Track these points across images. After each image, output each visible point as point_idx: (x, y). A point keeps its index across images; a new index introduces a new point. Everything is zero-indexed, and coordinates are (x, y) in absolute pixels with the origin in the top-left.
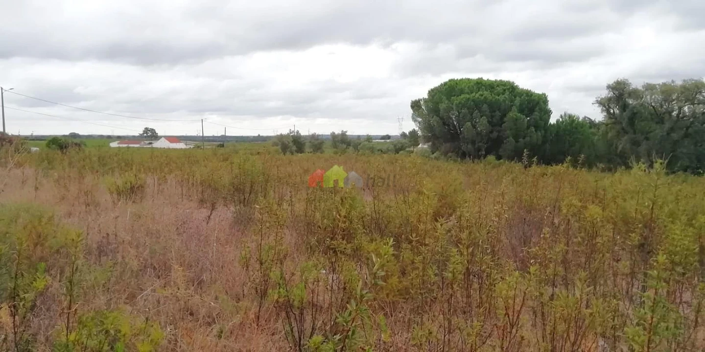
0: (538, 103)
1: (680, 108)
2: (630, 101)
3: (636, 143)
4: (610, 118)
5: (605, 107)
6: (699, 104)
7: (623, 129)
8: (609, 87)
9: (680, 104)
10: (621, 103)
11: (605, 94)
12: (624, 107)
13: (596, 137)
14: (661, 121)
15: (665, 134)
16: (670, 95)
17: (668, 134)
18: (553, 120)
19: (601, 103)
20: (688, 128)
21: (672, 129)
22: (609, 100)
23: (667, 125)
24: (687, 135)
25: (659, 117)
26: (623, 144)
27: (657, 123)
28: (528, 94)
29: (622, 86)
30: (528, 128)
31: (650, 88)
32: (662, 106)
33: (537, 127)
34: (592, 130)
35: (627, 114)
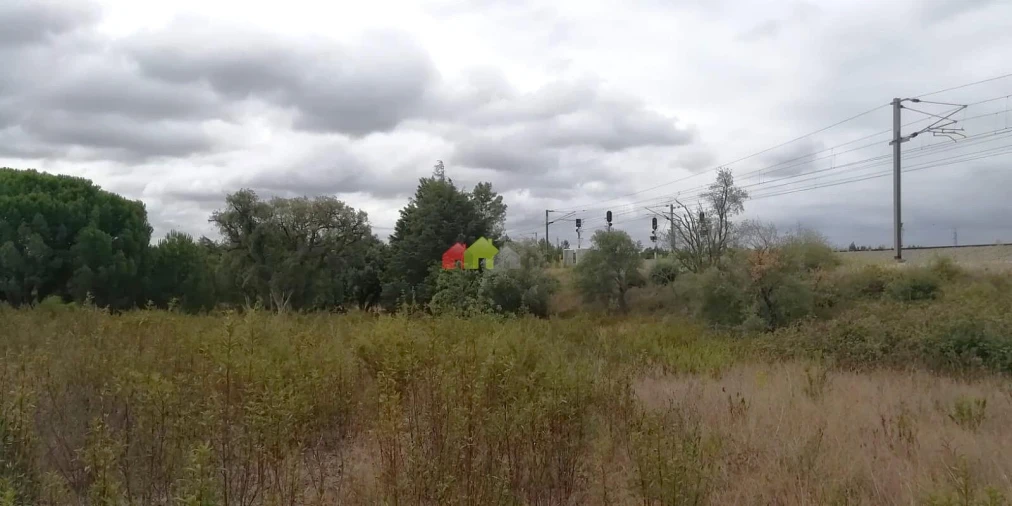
0: (129, 216)
1: (314, 232)
2: (257, 220)
3: (265, 276)
4: (233, 241)
5: (225, 225)
6: (334, 227)
7: (249, 256)
8: (230, 199)
9: (314, 227)
10: (245, 223)
11: (224, 208)
12: (250, 227)
13: (217, 267)
14: (294, 247)
15: (298, 263)
16: (303, 215)
17: (302, 263)
18: (155, 241)
19: (219, 219)
20: (323, 255)
21: (306, 257)
22: (231, 216)
23: (300, 253)
24: (322, 265)
25: (291, 240)
26: (249, 275)
27: (289, 250)
28: (114, 200)
29: (247, 200)
30: (114, 252)
31: (280, 203)
32: (294, 228)
33: (129, 252)
34: (212, 257)
35: (252, 237)
